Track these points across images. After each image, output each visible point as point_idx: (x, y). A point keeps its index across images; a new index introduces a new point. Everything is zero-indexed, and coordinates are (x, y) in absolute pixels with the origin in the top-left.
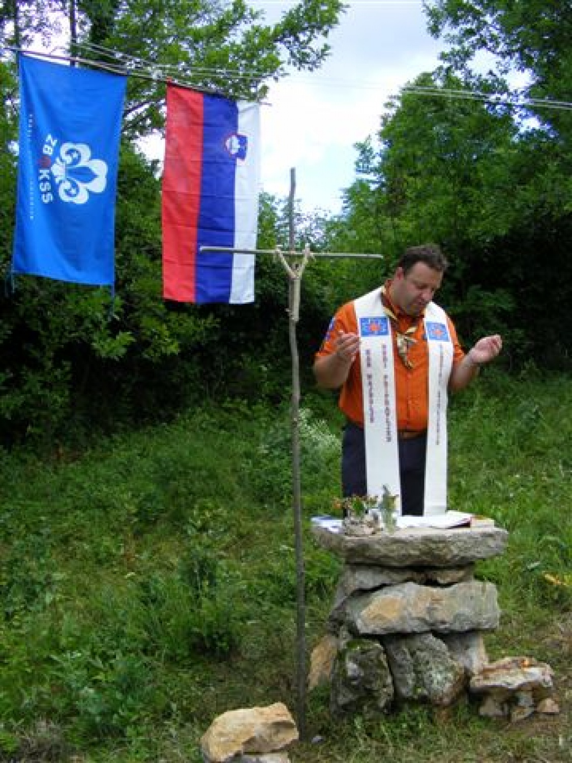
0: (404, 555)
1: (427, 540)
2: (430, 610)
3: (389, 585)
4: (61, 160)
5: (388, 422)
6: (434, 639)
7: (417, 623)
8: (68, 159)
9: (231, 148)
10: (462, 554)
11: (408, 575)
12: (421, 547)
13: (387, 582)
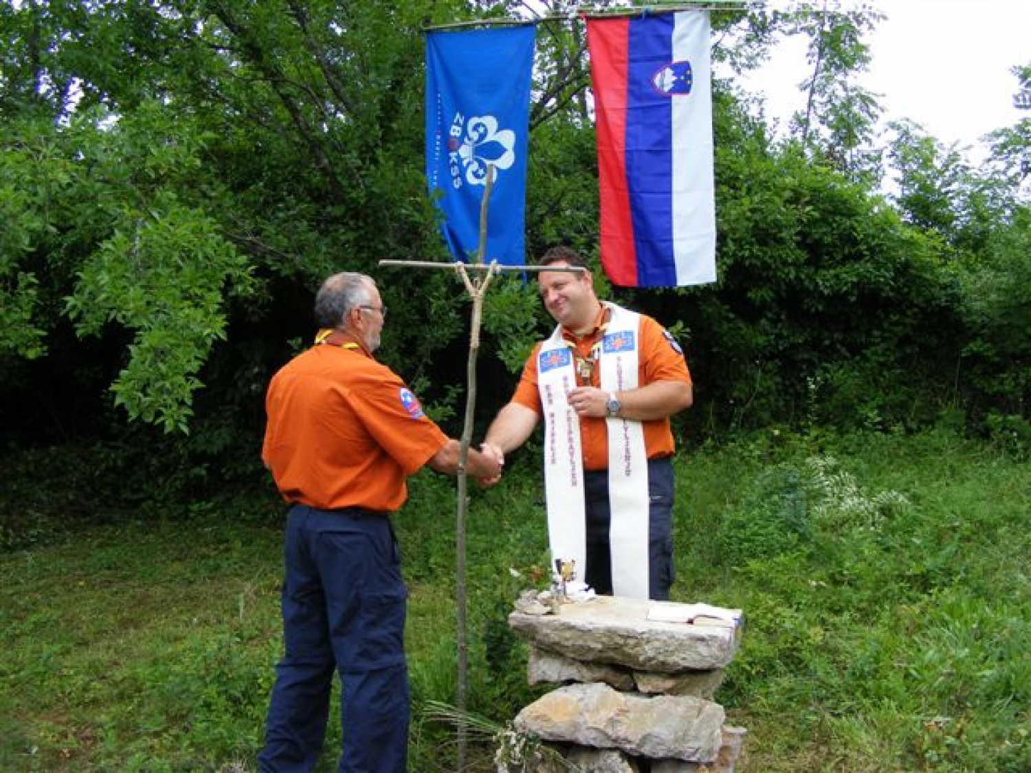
0: (582, 647)
1: (610, 632)
2: (612, 722)
3: (580, 682)
4: (469, 139)
5: (572, 462)
6: (620, 760)
7: (594, 734)
8: (475, 136)
9: (662, 86)
10: (661, 658)
11: (599, 674)
12: (604, 639)
13: (577, 678)
